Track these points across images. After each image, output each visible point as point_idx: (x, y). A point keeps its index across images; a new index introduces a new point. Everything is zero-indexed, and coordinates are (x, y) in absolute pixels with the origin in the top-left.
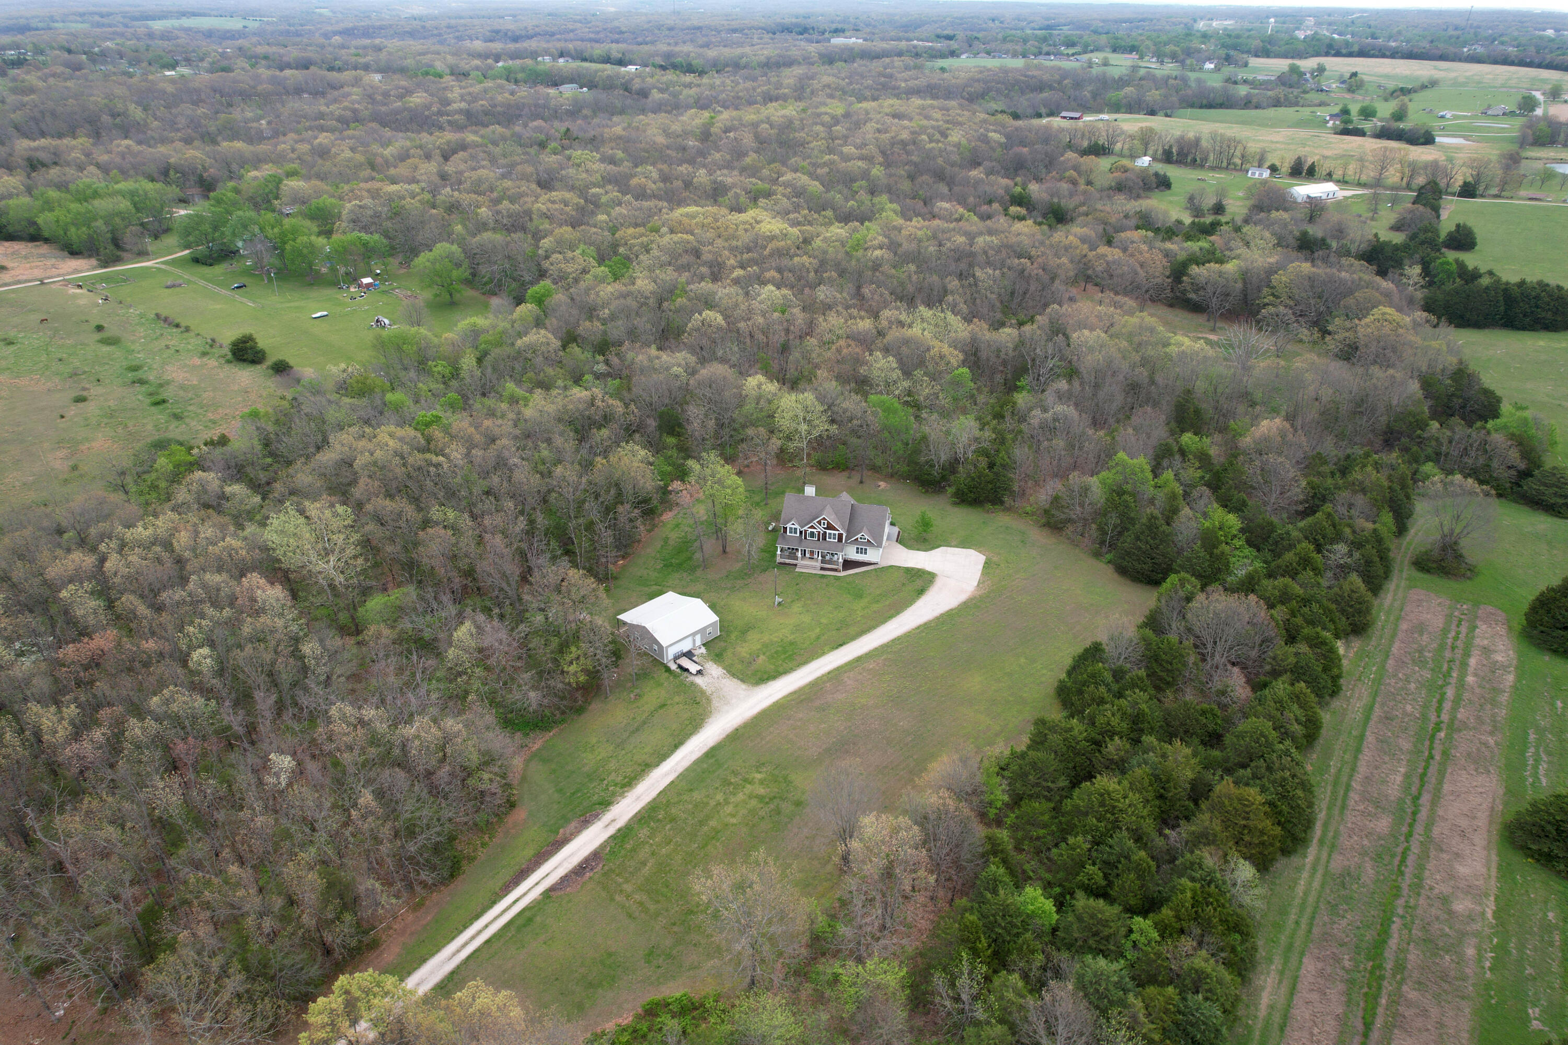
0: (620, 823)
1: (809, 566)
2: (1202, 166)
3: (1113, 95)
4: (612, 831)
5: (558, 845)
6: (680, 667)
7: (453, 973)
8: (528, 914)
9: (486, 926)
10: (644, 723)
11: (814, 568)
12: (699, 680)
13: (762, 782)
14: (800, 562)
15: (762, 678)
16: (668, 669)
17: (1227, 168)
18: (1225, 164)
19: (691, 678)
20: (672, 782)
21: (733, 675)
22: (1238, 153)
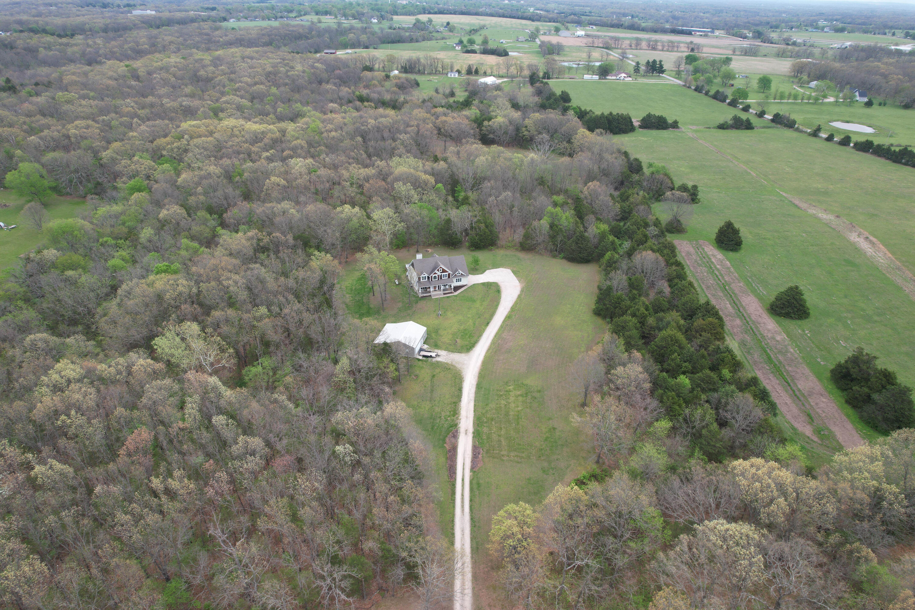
0: (471, 430)
1: (436, 294)
2: (424, 73)
3: (342, 39)
4: (470, 436)
5: (454, 449)
6: (424, 356)
7: (472, 519)
8: (474, 482)
9: (463, 495)
10: (432, 386)
11: (441, 294)
12: (438, 359)
13: (514, 389)
14: (432, 294)
15: (469, 348)
16: (419, 360)
17: (436, 73)
18: (434, 72)
19: (434, 360)
20: (475, 405)
21: (452, 352)
22: (440, 66)
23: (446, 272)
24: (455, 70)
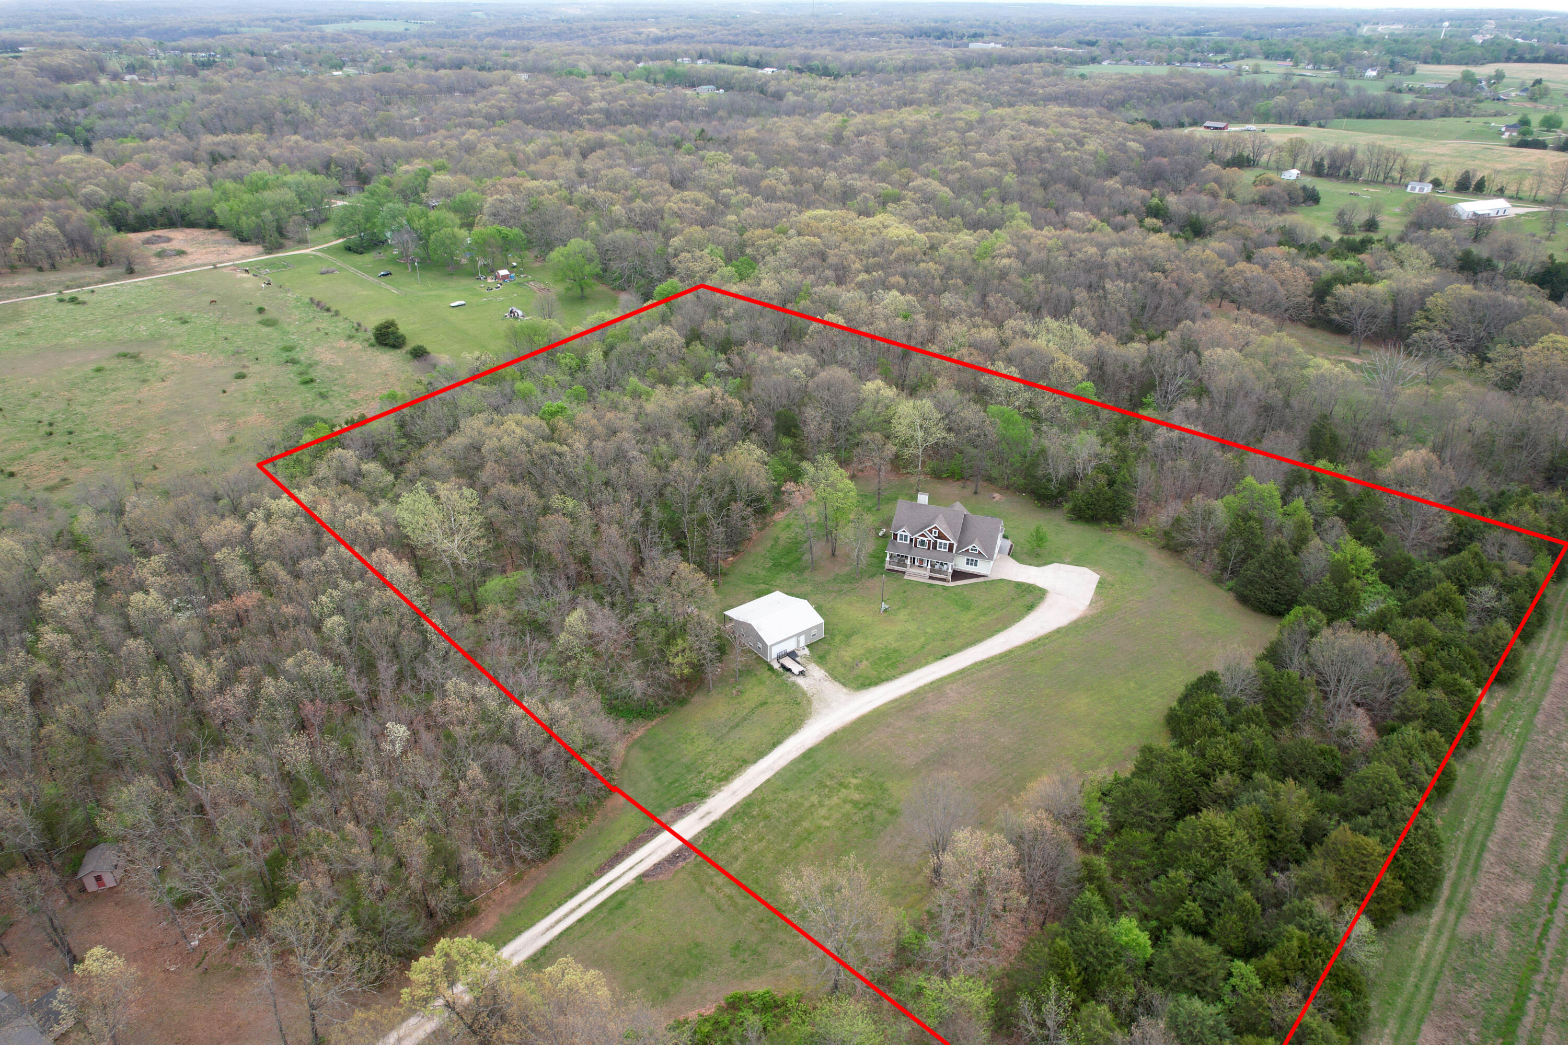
0: (715, 816)
1: (917, 574)
2: (1356, 180)
3: (1262, 105)
4: (706, 823)
5: (654, 832)
6: (783, 666)
7: (545, 947)
8: (620, 897)
9: (580, 905)
10: (744, 719)
11: (923, 576)
12: (800, 681)
13: (857, 787)
14: (909, 570)
15: (864, 683)
16: (771, 668)
17: (1384, 182)
18: (1381, 178)
19: (793, 678)
20: (768, 780)
21: (835, 678)
22: (1397, 166)
23: (946, 539)
24: (1431, 178)
